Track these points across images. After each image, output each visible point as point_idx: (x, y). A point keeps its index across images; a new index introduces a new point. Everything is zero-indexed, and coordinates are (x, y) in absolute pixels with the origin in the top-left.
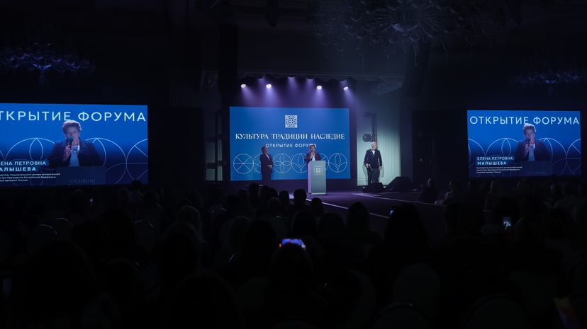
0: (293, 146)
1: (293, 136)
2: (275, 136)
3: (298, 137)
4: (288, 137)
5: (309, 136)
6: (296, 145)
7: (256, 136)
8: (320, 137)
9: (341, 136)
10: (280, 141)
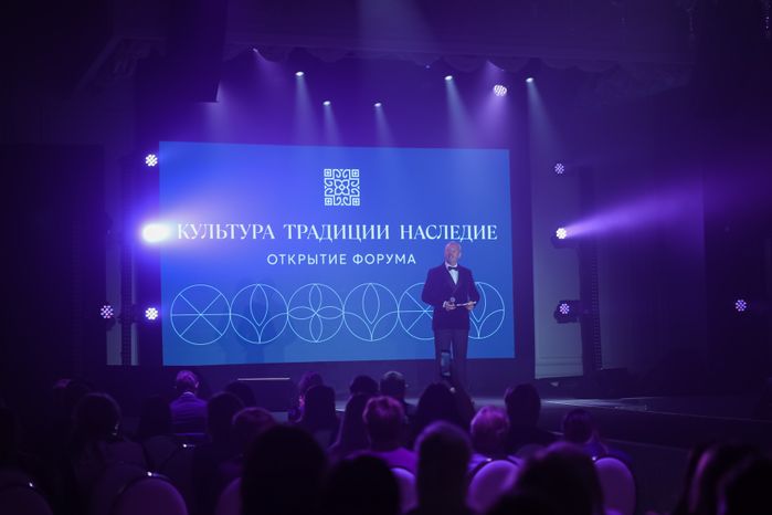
0: (349, 259)
1: (346, 232)
2: (295, 231)
3: (362, 233)
4: (333, 232)
5: (395, 232)
6: (358, 259)
7: (239, 232)
8: (425, 234)
9: (487, 232)
10: (309, 246)
